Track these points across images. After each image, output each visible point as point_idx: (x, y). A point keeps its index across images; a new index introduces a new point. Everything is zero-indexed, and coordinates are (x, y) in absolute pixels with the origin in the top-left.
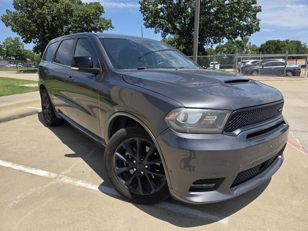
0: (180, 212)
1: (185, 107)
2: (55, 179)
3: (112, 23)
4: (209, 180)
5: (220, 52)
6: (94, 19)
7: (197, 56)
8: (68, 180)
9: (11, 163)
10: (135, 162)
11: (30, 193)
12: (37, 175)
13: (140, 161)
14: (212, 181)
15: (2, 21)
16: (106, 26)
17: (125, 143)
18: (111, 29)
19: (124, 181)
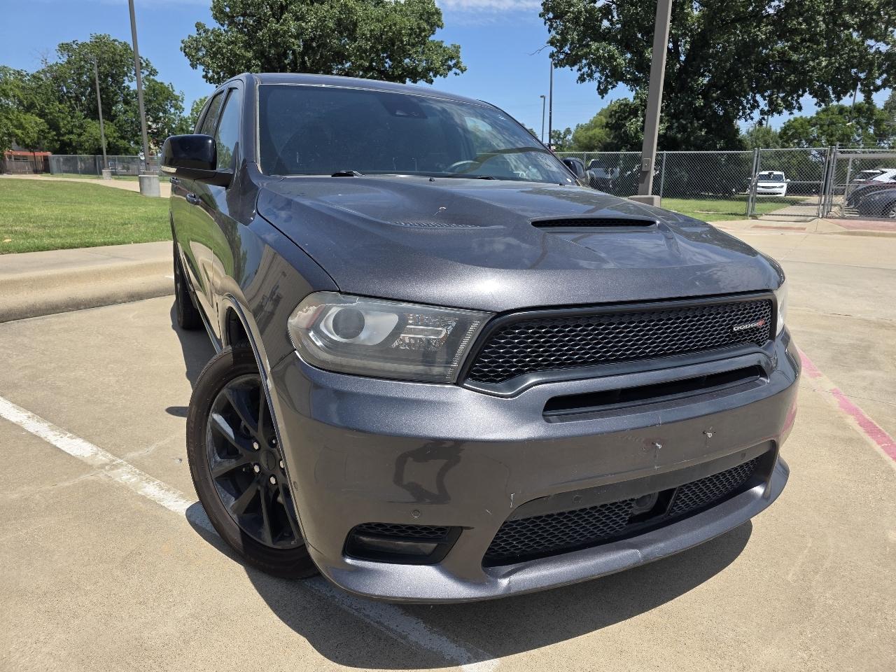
0: (365, 615)
1: (339, 291)
2: (99, 468)
3: (461, 55)
6: (413, 45)
8: (130, 476)
9: (30, 414)
11: (15, 496)
12: (66, 453)
13: (267, 445)
16: (443, 65)
17: (234, 389)
18: (456, 74)
19: (233, 499)
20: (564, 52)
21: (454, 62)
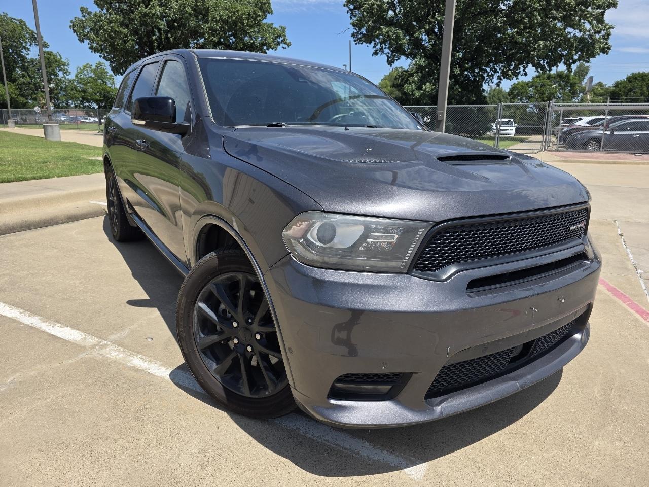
0: (324, 440)
1: (324, 211)
2: (91, 348)
3: (287, 34)
4: (383, 376)
5: (519, 98)
6: (251, 27)
7: (446, 106)
8: (117, 353)
9: (20, 310)
10: (235, 325)
11: (33, 373)
12: (61, 338)
13: (245, 324)
14: (392, 378)
15: (73, 30)
16: (274, 41)
17: (216, 284)
18: (283, 48)
19: (215, 364)
20: (361, 33)
21: (281, 39)
